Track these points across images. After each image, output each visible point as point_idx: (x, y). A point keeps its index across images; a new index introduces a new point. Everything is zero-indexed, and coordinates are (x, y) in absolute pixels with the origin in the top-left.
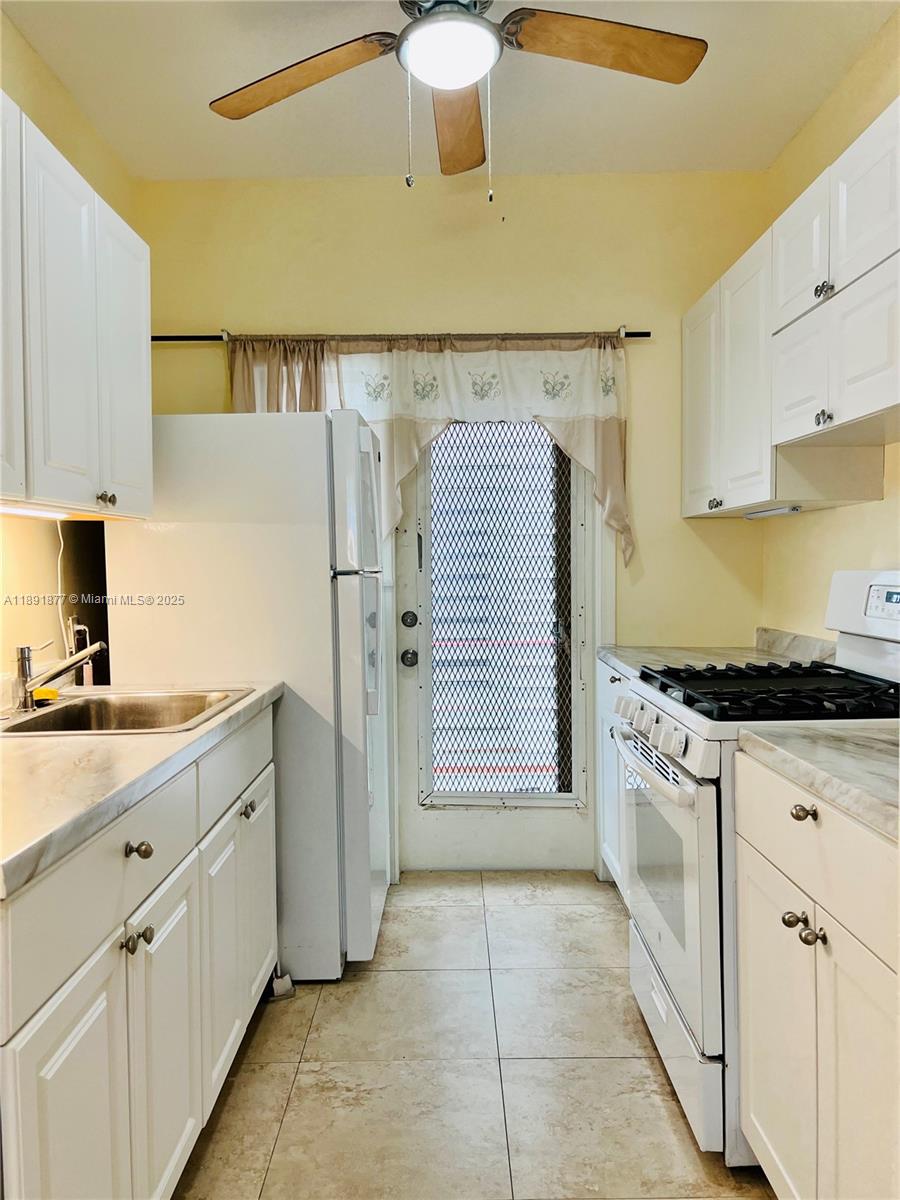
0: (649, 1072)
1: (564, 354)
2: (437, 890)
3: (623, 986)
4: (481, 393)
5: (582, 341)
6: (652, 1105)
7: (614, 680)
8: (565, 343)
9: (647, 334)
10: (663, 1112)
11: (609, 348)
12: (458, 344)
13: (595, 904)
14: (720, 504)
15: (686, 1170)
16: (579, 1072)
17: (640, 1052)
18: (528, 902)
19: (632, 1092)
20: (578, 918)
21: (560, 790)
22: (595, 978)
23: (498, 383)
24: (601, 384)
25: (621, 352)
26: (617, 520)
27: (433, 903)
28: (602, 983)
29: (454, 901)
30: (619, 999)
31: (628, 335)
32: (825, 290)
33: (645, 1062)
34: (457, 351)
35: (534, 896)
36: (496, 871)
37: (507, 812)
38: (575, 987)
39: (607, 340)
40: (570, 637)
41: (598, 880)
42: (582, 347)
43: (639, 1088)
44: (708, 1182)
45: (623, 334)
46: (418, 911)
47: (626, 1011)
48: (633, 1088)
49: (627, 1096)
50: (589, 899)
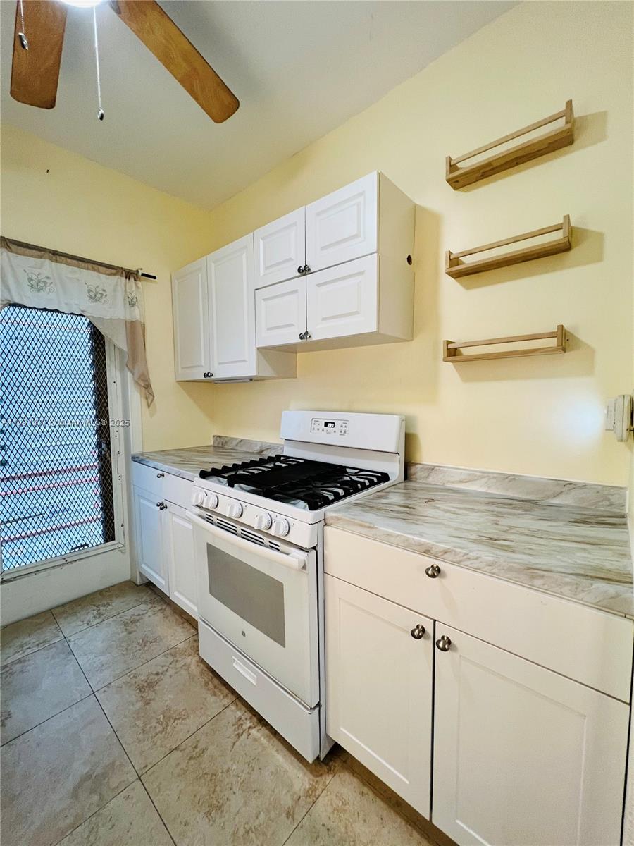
0: (239, 714)
1: (101, 275)
2: (18, 642)
3: (189, 656)
4: (37, 286)
5: (114, 271)
6: (255, 740)
7: (159, 476)
8: (101, 269)
9: (155, 278)
10: (264, 741)
11: (132, 280)
12: (13, 247)
13: (144, 602)
14: (212, 375)
15: (300, 779)
16: (201, 746)
17: (226, 701)
18: (98, 621)
19: (239, 737)
20: (138, 618)
21: (106, 541)
22: (170, 659)
23: (52, 283)
24: (128, 300)
25: (140, 284)
26: (143, 380)
27: (18, 656)
28: (177, 661)
29: (38, 645)
30: (193, 667)
31: (143, 275)
32: (304, 271)
33: (233, 707)
34: (12, 252)
35: (100, 614)
36: (63, 605)
37: (70, 565)
38: (162, 673)
39: (129, 274)
40: (110, 450)
41: (137, 586)
42: (114, 274)
43: (241, 731)
44: (316, 779)
45: (140, 273)
46: (8, 669)
47: (202, 674)
48: (238, 734)
49: (238, 744)
50: (137, 600)
